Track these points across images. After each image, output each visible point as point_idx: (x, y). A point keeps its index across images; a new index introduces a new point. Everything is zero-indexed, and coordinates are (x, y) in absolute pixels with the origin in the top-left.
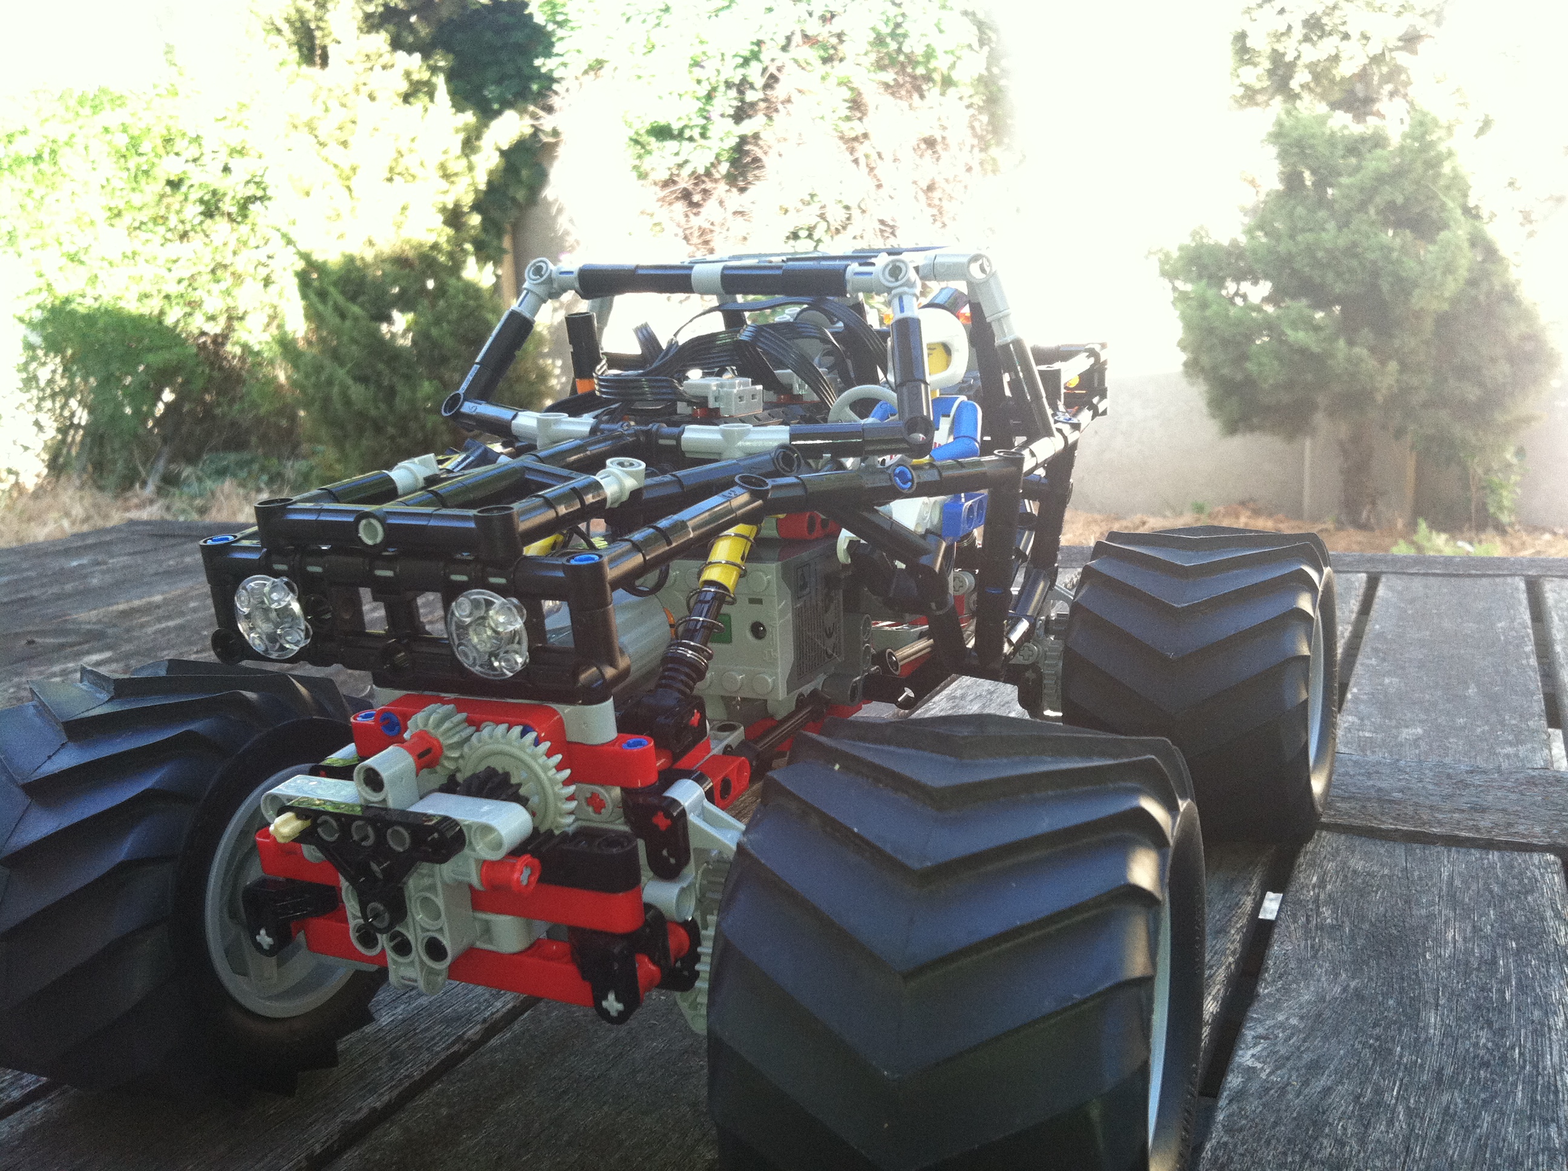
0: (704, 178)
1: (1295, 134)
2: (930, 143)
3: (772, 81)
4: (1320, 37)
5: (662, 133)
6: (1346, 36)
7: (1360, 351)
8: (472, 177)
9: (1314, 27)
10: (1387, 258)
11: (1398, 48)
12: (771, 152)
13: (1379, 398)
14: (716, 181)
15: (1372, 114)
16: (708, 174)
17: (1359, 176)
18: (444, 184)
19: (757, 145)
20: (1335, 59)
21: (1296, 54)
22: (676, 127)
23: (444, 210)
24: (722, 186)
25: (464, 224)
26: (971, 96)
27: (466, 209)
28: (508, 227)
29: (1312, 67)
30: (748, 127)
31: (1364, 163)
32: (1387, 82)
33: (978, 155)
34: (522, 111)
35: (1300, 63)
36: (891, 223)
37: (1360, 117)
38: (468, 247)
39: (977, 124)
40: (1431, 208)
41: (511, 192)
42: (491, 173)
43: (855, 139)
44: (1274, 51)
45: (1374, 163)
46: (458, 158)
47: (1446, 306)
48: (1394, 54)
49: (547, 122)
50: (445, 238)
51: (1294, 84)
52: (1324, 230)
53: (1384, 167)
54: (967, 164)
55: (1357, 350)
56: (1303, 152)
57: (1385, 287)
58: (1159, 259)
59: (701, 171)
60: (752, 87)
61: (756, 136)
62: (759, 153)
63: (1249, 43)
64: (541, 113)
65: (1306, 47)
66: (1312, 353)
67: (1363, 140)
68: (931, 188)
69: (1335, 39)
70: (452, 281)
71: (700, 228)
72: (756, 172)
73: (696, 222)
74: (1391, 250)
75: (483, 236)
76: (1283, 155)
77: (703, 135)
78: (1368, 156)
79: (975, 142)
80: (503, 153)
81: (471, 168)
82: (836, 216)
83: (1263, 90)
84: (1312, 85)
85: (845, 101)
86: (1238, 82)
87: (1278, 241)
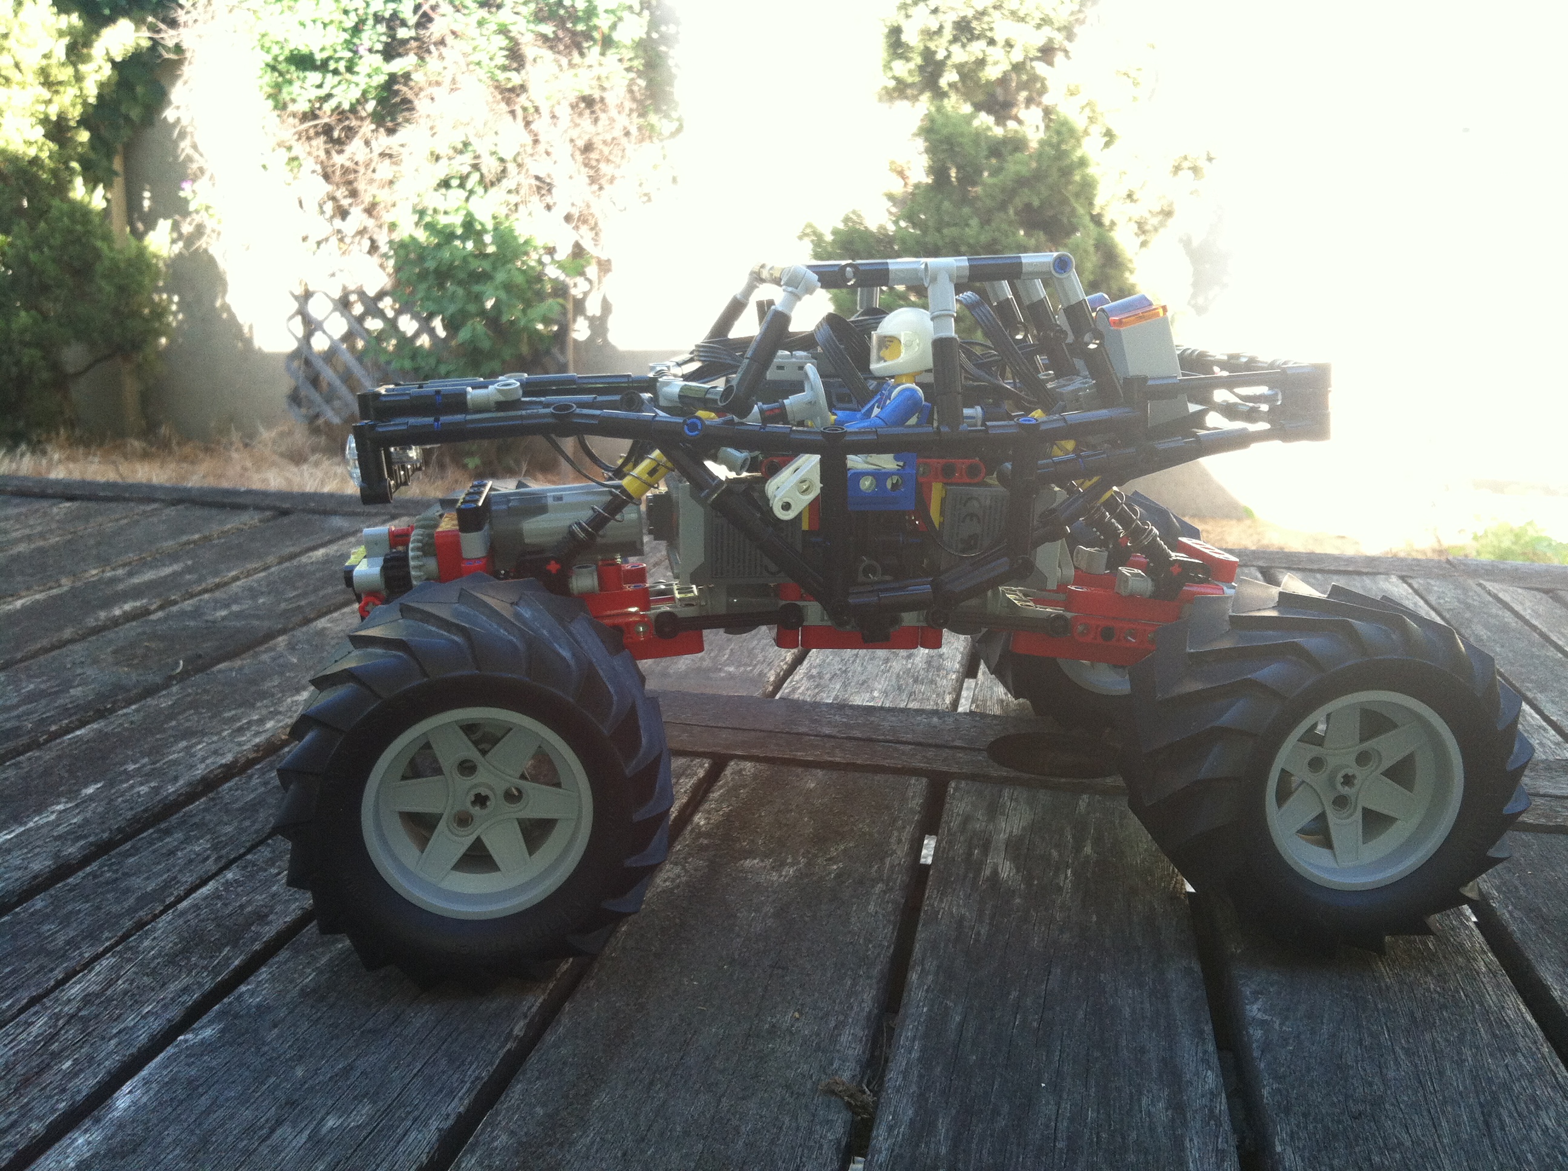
0: (349, 114)
1: (945, 132)
2: (589, 102)
3: (425, 21)
4: (969, 40)
5: (303, 62)
6: (992, 42)
8: (81, 89)
9: (964, 30)
11: (1037, 59)
12: (422, 94)
14: (362, 119)
15: (1010, 118)
16: (353, 110)
17: (1001, 177)
18: (46, 94)
19: (406, 84)
20: (981, 63)
21: (946, 53)
22: (319, 57)
23: (45, 121)
24: (368, 127)
25: (71, 139)
26: (630, 60)
27: (73, 124)
28: (119, 147)
29: (960, 68)
30: (398, 66)
31: (1005, 165)
32: (1024, 89)
33: (636, 120)
34: (139, 22)
35: (949, 62)
36: (548, 180)
37: (1000, 120)
38: (75, 165)
39: (636, 88)
40: (1062, 213)
41: (123, 109)
42: (102, 85)
43: (512, 90)
44: (927, 48)
45: (1015, 166)
46: (63, 64)
48: (1035, 64)
49: (170, 37)
50: (47, 154)
51: (943, 82)
52: (967, 225)
53: (1024, 171)
54: (625, 128)
56: (952, 149)
58: (812, 241)
59: (346, 106)
60: (404, 23)
61: (407, 76)
62: (410, 95)
63: (904, 38)
64: (162, 26)
65: (956, 48)
67: (1005, 141)
68: (588, 148)
69: (981, 44)
70: (56, 202)
71: (342, 166)
72: (406, 114)
73: (338, 160)
75: (92, 156)
76: (931, 150)
77: (350, 69)
78: (1010, 158)
79: (634, 106)
80: (114, 64)
81: (79, 78)
82: (490, 166)
83: (912, 85)
84: (959, 85)
85: (501, 49)
86: (890, 74)
87: (925, 232)
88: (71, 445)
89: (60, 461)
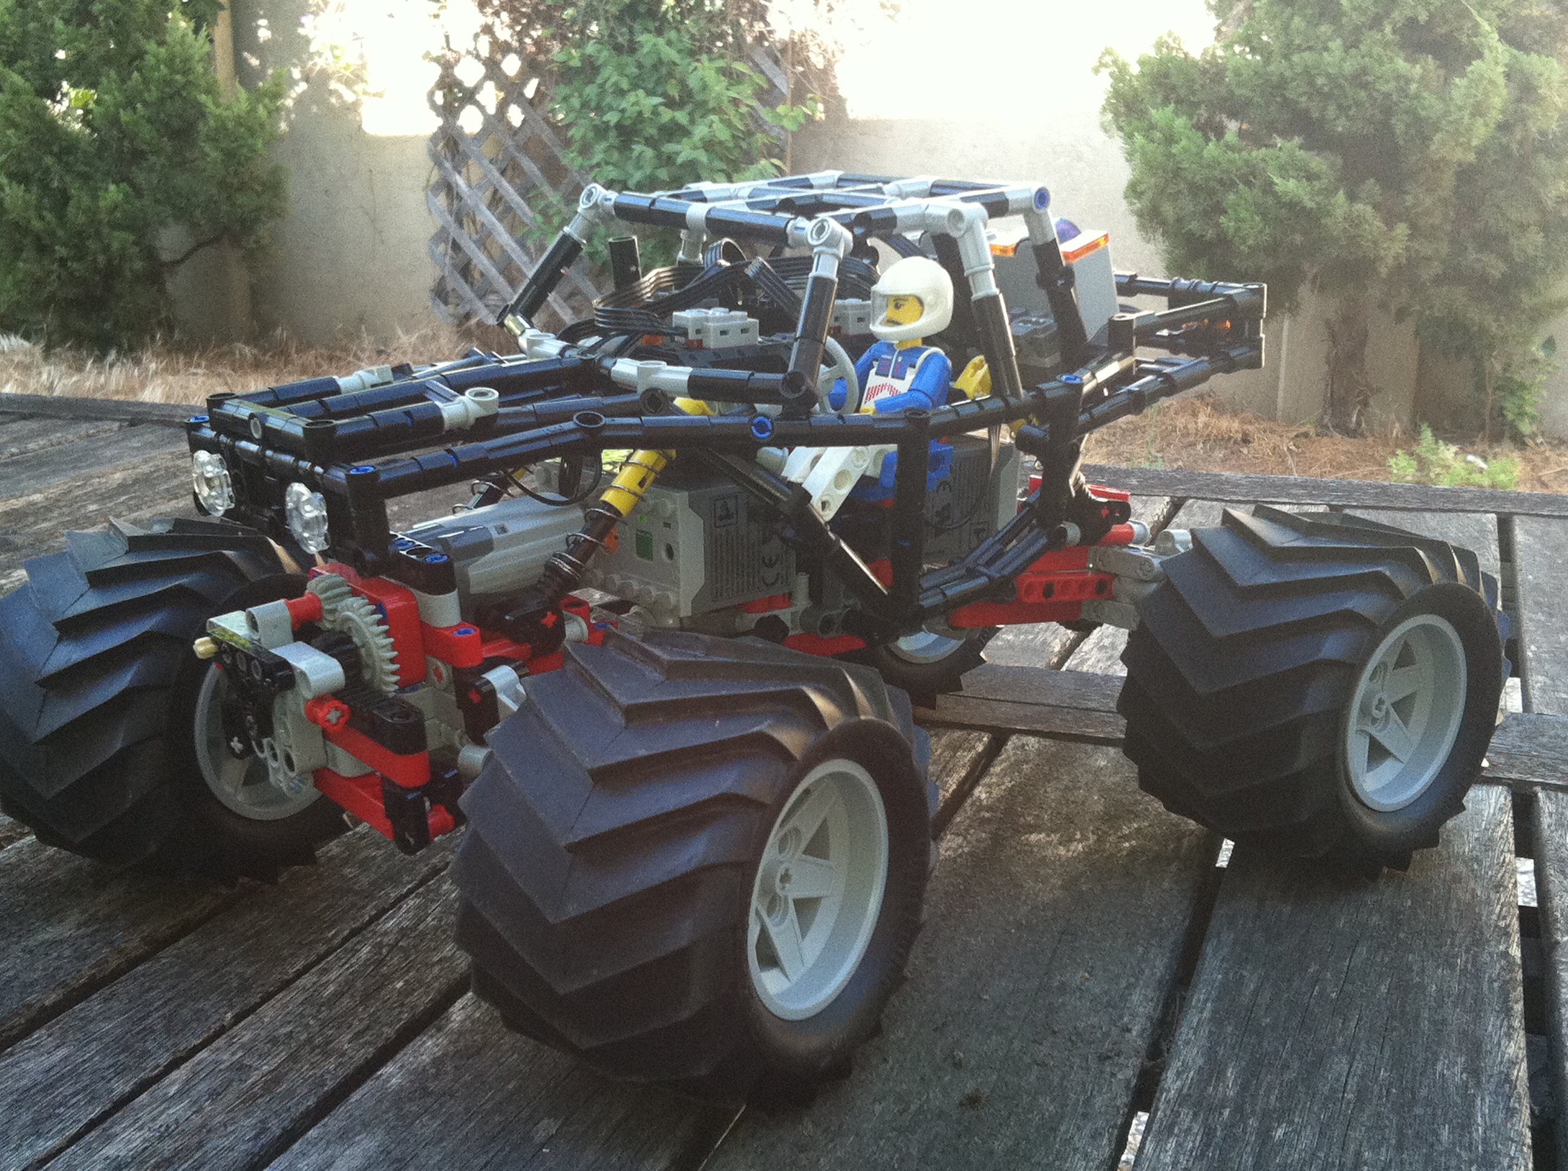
7: (1361, 208)
10: (1403, 91)
13: (1383, 271)
40: (1461, 30)
47: (1471, 157)
52: (1326, 49)
55: (1359, 206)
57: (1399, 128)
58: (1111, 75)
66: (1304, 208)
74: (1408, 81)
87: (1267, 61)
88: (169, 352)
89: (156, 373)
